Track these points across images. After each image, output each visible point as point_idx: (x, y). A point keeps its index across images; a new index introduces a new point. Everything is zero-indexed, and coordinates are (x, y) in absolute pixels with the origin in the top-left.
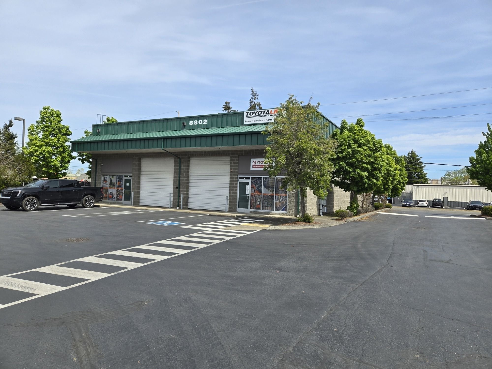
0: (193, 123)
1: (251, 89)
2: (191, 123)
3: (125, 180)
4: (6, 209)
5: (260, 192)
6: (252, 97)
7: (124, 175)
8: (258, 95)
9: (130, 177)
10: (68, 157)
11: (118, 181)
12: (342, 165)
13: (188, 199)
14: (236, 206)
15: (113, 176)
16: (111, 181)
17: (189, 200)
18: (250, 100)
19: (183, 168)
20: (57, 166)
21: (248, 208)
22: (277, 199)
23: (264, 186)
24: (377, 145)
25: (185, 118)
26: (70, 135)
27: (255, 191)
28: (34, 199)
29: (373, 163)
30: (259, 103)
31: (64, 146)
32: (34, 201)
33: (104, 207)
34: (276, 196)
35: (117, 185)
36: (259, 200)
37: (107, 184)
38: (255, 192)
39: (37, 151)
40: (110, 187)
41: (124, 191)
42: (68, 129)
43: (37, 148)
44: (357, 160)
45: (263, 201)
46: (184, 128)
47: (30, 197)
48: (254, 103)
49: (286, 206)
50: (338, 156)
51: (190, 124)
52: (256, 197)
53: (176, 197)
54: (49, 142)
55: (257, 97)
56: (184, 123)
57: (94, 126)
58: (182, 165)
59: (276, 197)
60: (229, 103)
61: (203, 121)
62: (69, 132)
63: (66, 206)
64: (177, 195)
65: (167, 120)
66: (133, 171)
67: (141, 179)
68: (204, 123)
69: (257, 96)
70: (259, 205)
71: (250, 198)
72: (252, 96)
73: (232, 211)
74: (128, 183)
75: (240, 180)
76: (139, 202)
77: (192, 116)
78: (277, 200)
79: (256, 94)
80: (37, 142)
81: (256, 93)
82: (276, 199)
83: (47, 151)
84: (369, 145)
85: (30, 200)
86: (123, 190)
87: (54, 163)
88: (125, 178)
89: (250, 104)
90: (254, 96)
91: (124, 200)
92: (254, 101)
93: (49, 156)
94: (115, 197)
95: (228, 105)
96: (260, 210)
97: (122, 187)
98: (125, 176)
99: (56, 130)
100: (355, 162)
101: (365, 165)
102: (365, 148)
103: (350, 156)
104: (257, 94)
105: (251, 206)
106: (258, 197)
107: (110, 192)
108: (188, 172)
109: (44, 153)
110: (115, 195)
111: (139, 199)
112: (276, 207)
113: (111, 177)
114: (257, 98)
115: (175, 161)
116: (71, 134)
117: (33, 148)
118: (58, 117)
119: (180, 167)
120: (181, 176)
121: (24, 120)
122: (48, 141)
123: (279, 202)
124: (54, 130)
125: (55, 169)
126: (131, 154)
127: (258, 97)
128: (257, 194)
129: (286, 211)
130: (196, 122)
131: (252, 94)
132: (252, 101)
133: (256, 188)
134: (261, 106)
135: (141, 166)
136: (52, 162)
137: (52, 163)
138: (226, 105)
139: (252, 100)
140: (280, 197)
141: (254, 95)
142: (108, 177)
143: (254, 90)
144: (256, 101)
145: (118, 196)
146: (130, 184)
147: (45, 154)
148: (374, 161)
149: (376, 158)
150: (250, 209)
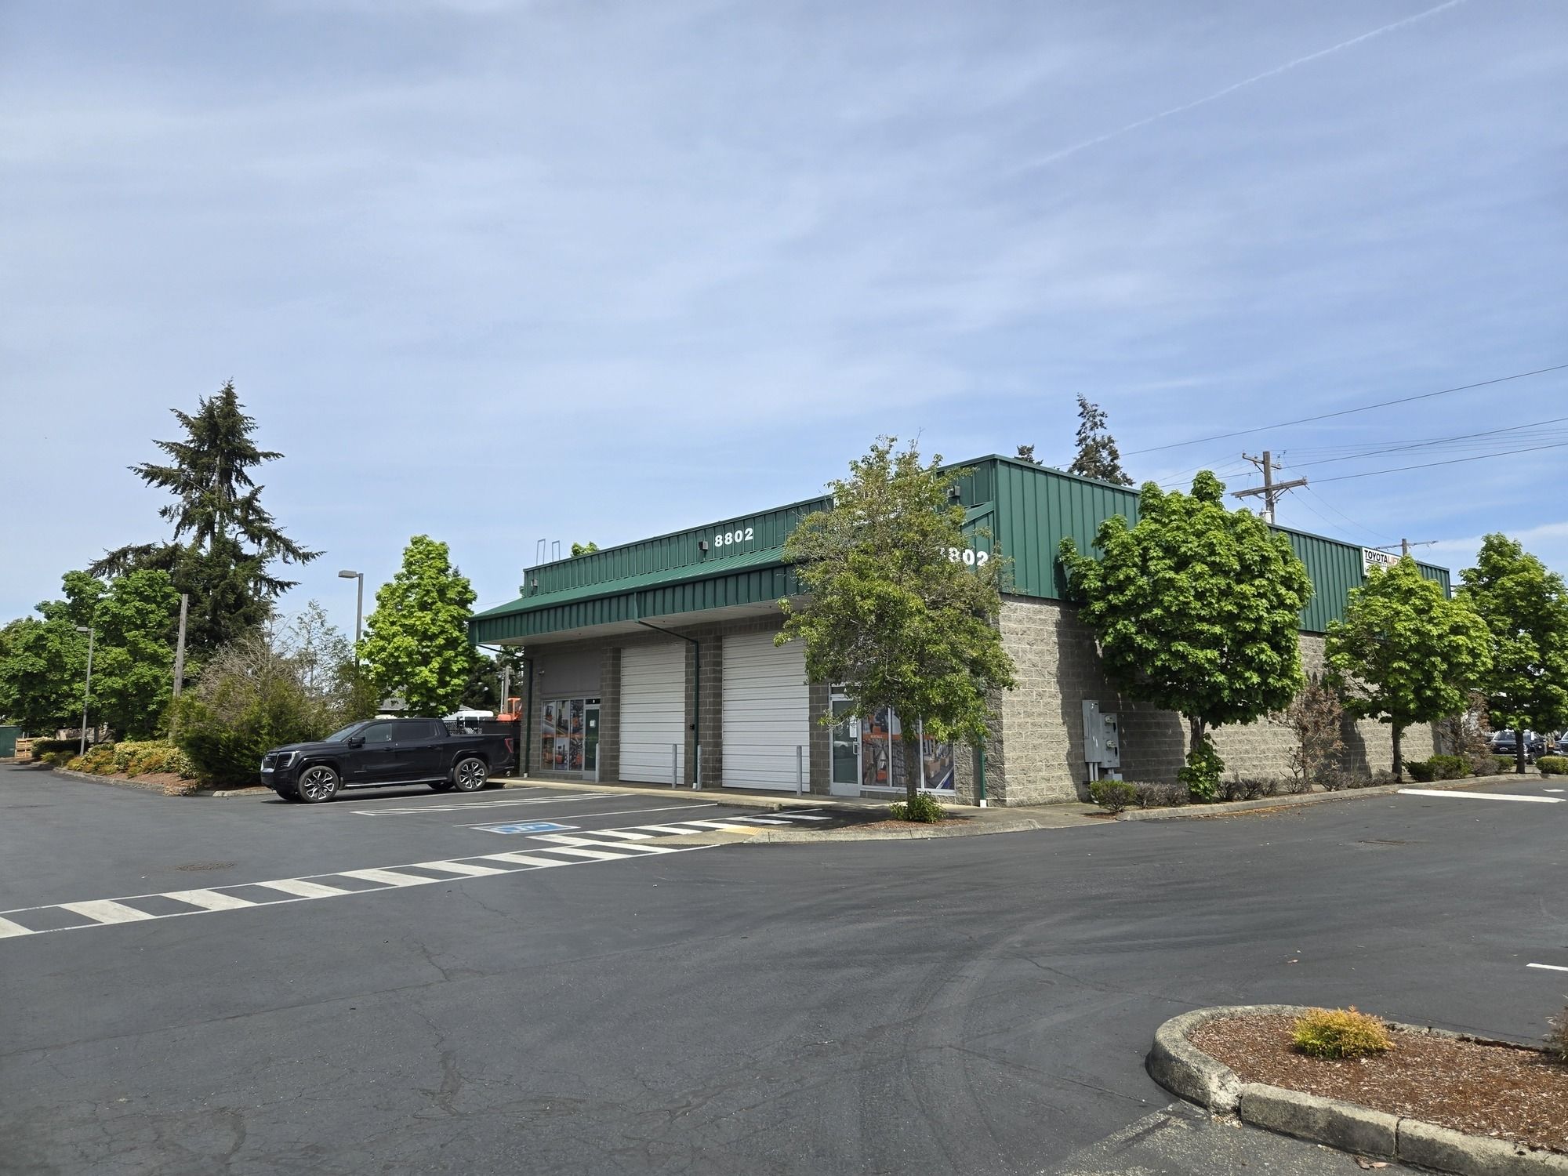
0: (724, 539)
1: (1078, 398)
2: (719, 541)
3: (587, 711)
4: (279, 798)
5: (885, 730)
6: (1084, 424)
7: (585, 699)
8: (1102, 415)
9: (598, 701)
10: (462, 660)
11: (574, 716)
12: (1124, 630)
13: (721, 759)
14: (829, 776)
15: (564, 702)
16: (560, 717)
17: (723, 761)
18: (1079, 433)
19: (706, 669)
20: (429, 685)
21: (855, 780)
22: (927, 750)
23: (893, 713)
24: (1247, 557)
25: (705, 529)
26: (473, 602)
27: (871, 726)
28: (327, 772)
29: (1238, 617)
30: (1109, 438)
31: (447, 632)
32: (328, 776)
33: (515, 787)
34: (926, 741)
35: (571, 728)
36: (883, 757)
37: (552, 726)
38: (872, 731)
39: (383, 649)
40: (558, 733)
41: (585, 742)
42: (465, 588)
43: (381, 643)
44: (1167, 609)
45: (893, 757)
46: (705, 556)
47: (317, 767)
48: (1094, 440)
49: (953, 771)
50: (1110, 601)
51: (717, 545)
52: (875, 746)
53: (691, 754)
54: (414, 625)
55: (1101, 421)
56: (701, 544)
57: (527, 572)
58: (702, 662)
59: (926, 744)
60: (1030, 450)
61: (744, 532)
62: (469, 596)
63: (427, 787)
64: (693, 747)
65: (668, 538)
66: (602, 686)
67: (622, 706)
68: (748, 538)
69: (1102, 418)
70: (884, 772)
71: (860, 752)
72: (1082, 420)
73: (818, 793)
74: (592, 719)
75: (833, 696)
76: (617, 772)
77: (721, 520)
78: (927, 753)
79: (1096, 411)
80: (383, 628)
81: (1094, 408)
82: (924, 750)
83: (404, 649)
84: (1213, 558)
85: (317, 775)
87: (421, 678)
88: (587, 707)
89: (1079, 445)
90: (1091, 419)
91: (585, 769)
92: (1092, 434)
93: (406, 660)
94: (568, 759)
95: (1026, 456)
96: (887, 788)
97: (580, 730)
98: (589, 702)
99: (433, 592)
100: (1160, 620)
101: (1205, 627)
102: (1199, 568)
103: (1149, 599)
104: (1099, 412)
105: (864, 775)
106: (881, 746)
107: (560, 747)
108: (720, 680)
109: (396, 654)
110: (568, 756)
111: (617, 765)
112: (927, 778)
113: (560, 705)
114: (1102, 425)
115: (686, 652)
116: (475, 598)
117: (374, 644)
118: (440, 559)
119: (698, 667)
120: (700, 692)
121: (360, 576)
122: (412, 621)
123: (935, 762)
124: (428, 592)
125: (424, 691)
126: (598, 639)
127: (1104, 420)
128: (876, 738)
129: (952, 788)
130: (729, 538)
131: (1082, 414)
132: (1083, 435)
133: (875, 719)
134: (1116, 446)
135: (620, 670)
136: (417, 675)
137: (417, 678)
138: (1020, 456)
139: (1084, 432)
140: (935, 746)
141: (1090, 414)
142: (553, 704)
143: (1089, 402)
144: (1100, 434)
145: (573, 759)
146: (597, 724)
147: (399, 657)
148: (1236, 612)
149: (1242, 598)
150: (863, 784)
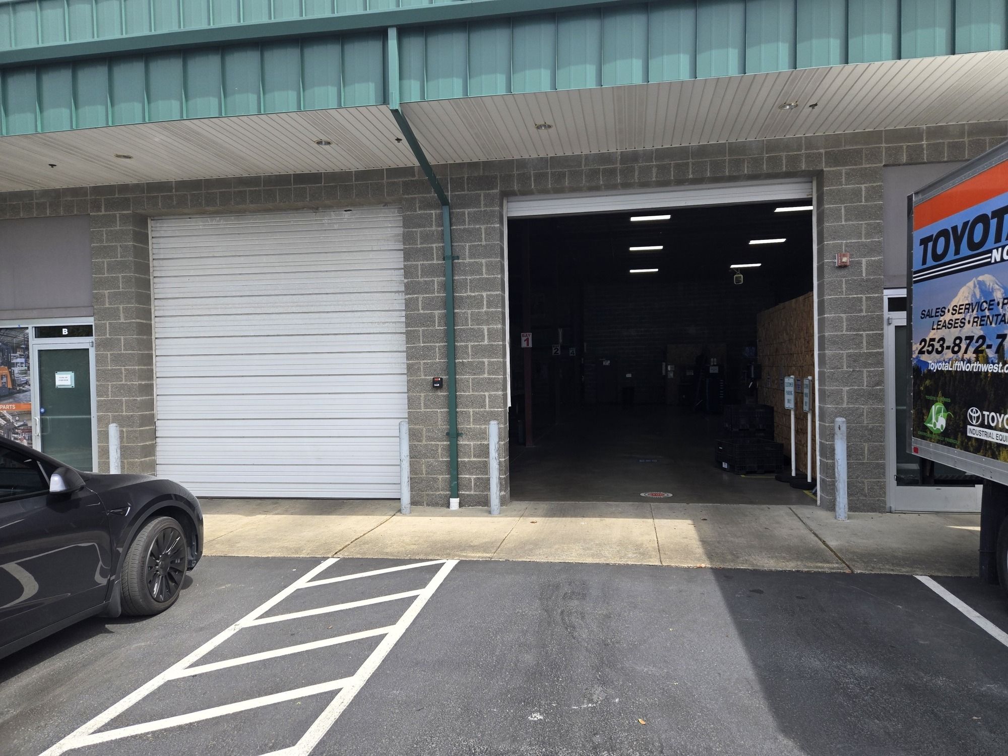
3: (42, 352)
7: (31, 326)
41: (43, 422)
53: (430, 439)
64: (442, 425)
66: (97, 298)
74: (64, 369)
86: (36, 418)
88: (37, 345)
97: (21, 395)
108: (504, 286)
120: (459, 311)
135: (150, 265)
146: (82, 378)
